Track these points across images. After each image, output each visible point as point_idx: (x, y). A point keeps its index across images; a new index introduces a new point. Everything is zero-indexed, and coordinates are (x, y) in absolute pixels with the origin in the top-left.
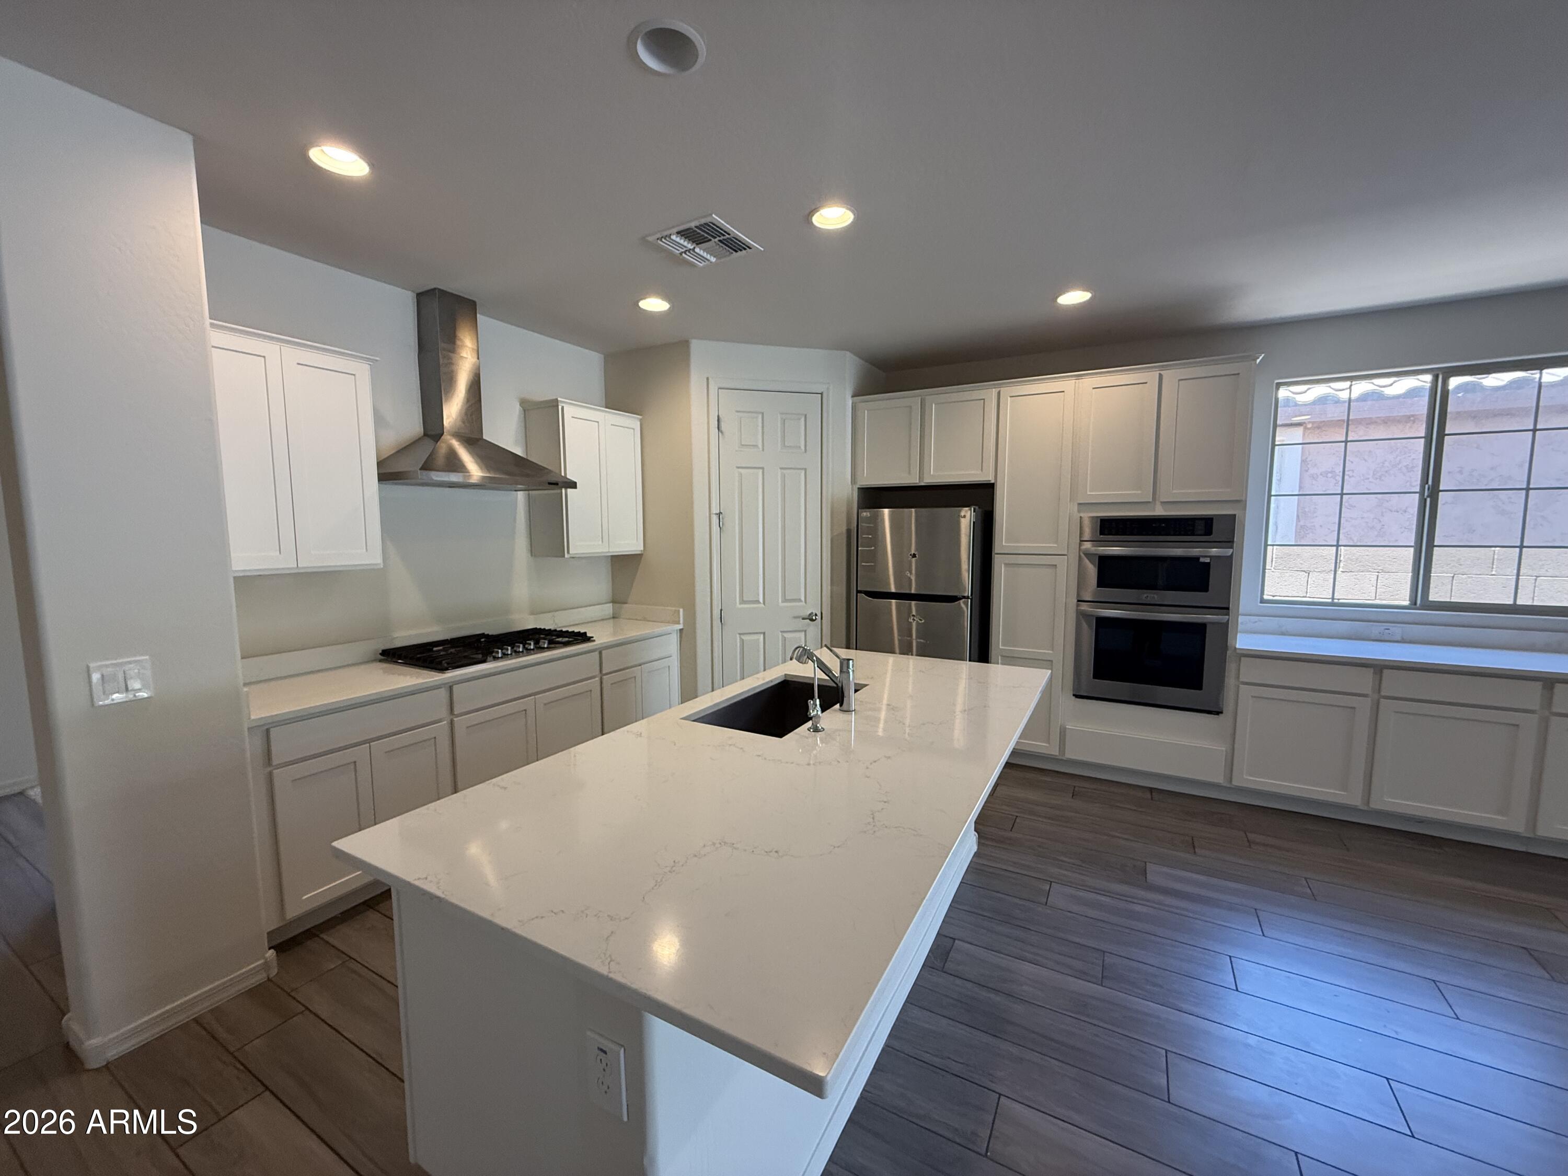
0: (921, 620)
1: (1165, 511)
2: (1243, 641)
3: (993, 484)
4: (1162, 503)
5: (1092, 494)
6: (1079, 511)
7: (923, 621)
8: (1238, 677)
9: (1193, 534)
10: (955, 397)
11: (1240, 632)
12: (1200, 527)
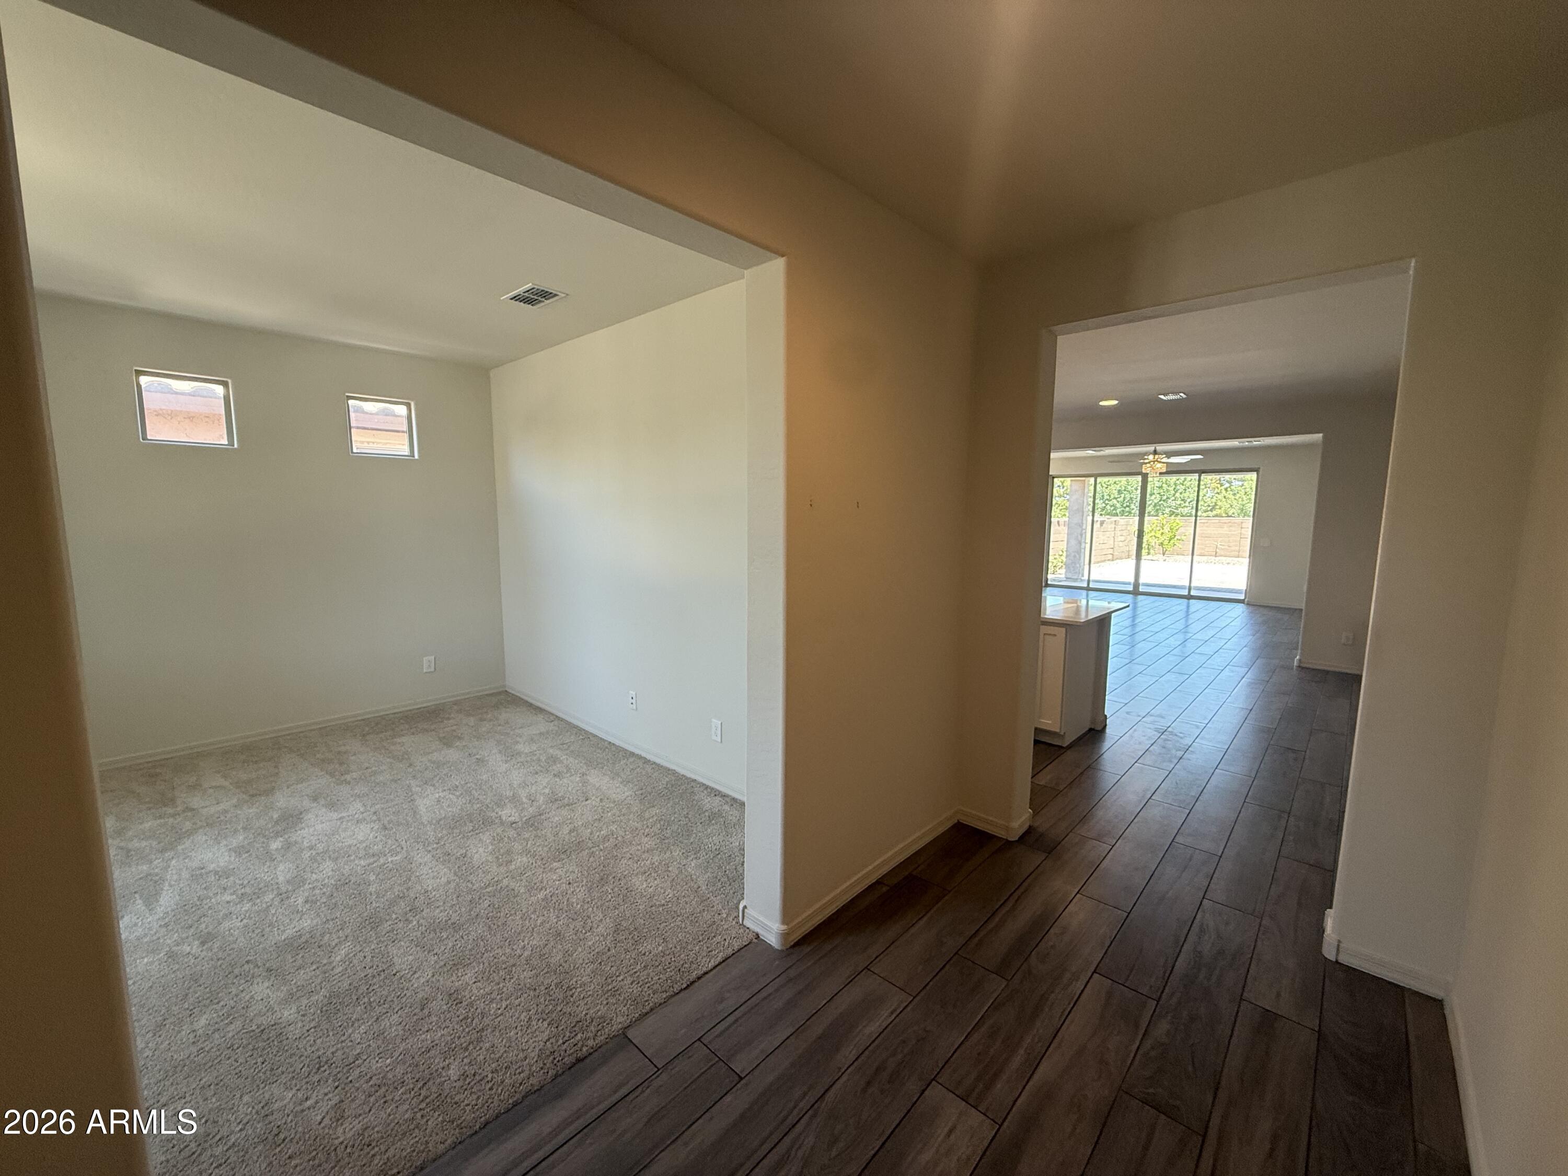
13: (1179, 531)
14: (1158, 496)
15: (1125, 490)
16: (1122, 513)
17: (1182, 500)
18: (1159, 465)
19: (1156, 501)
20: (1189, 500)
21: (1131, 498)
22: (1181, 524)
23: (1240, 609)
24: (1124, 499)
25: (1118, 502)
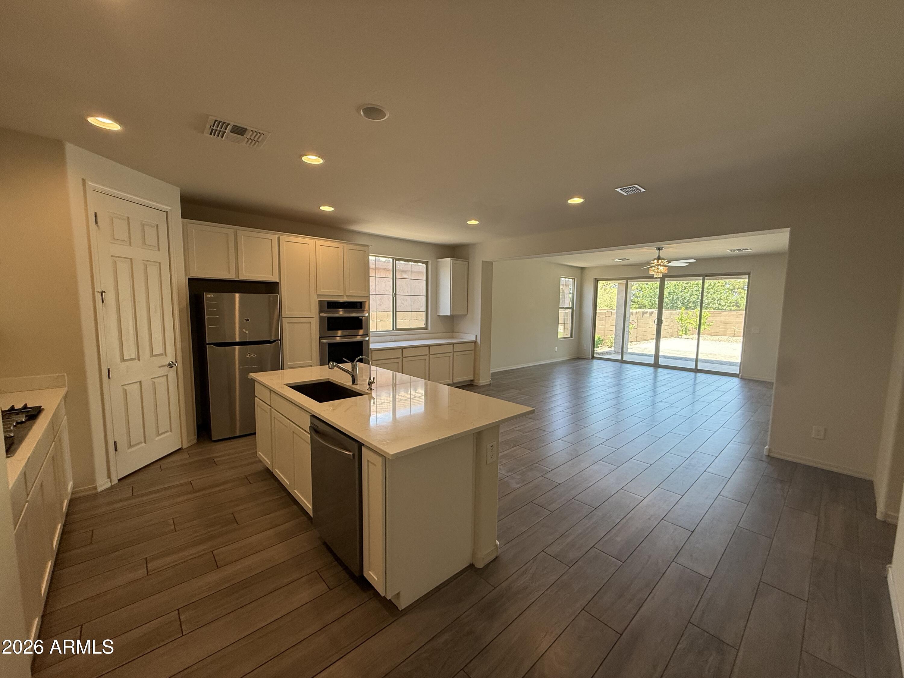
0: (254, 355)
1: (348, 299)
2: (372, 346)
3: (278, 283)
4: (346, 296)
5: (323, 291)
6: (318, 298)
7: (255, 356)
8: (372, 359)
9: (357, 308)
10: (256, 234)
11: (372, 343)
12: (359, 305)
13: (708, 319)
14: (696, 296)
15: (673, 292)
16: (672, 307)
17: (712, 299)
18: (661, 268)
19: (694, 300)
20: (717, 299)
21: (678, 298)
22: (710, 315)
23: (735, 381)
24: (673, 298)
25: (669, 300)
